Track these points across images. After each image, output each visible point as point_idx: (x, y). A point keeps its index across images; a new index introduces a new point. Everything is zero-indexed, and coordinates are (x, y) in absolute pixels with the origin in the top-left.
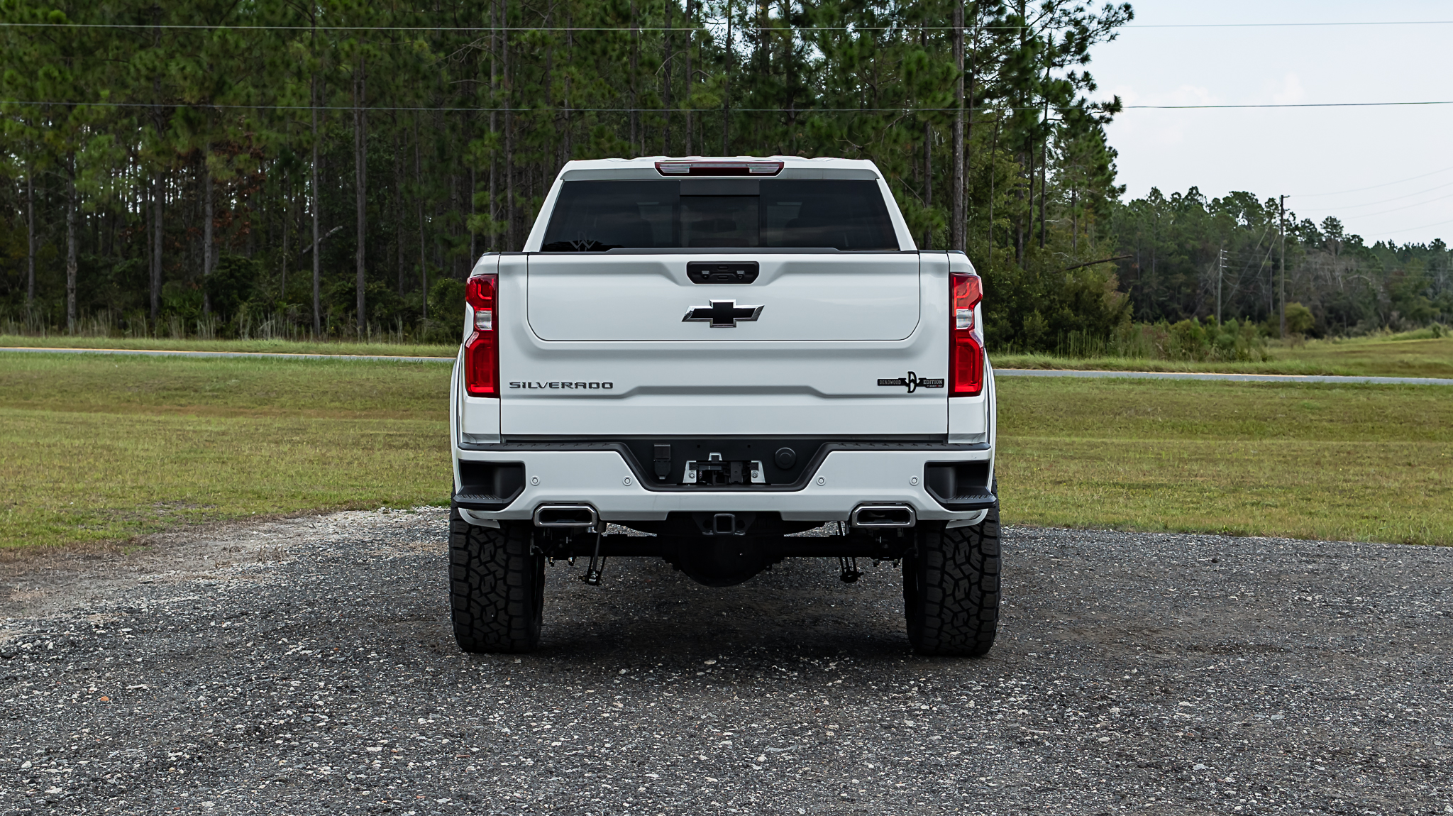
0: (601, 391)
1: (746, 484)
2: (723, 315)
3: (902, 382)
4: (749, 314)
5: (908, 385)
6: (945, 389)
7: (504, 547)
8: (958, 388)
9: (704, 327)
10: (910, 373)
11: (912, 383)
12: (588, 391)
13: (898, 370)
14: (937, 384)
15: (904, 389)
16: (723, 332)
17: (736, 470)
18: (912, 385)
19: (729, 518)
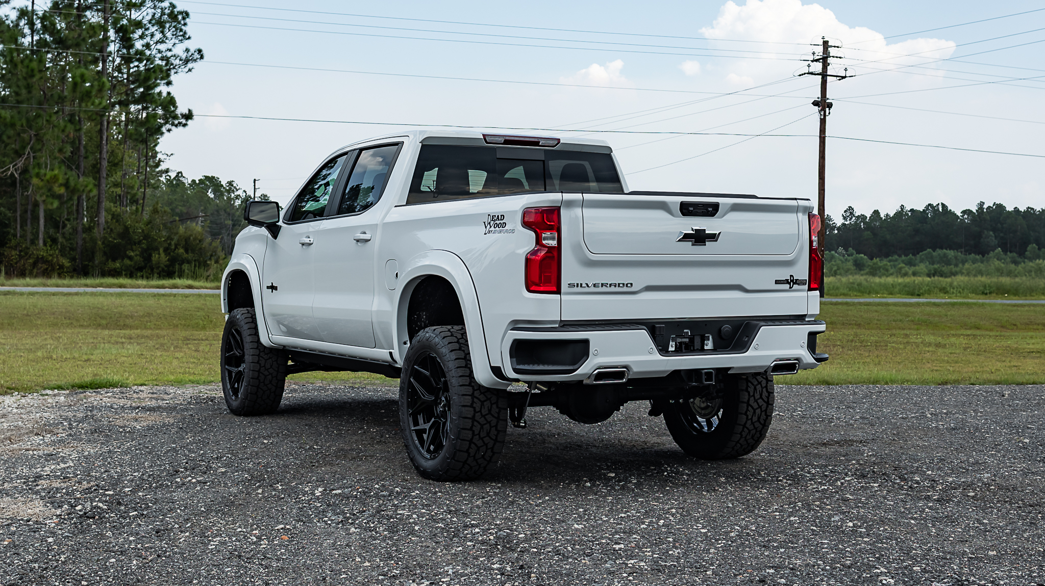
0: (625, 289)
1: (702, 350)
2: (699, 238)
3: (787, 282)
4: (714, 237)
5: (790, 284)
6: (806, 287)
8: (812, 286)
9: (688, 244)
10: (791, 276)
11: (792, 282)
12: (617, 289)
13: (784, 274)
14: (802, 283)
15: (787, 286)
16: (699, 249)
17: (697, 340)
18: (792, 283)
19: (712, 373)
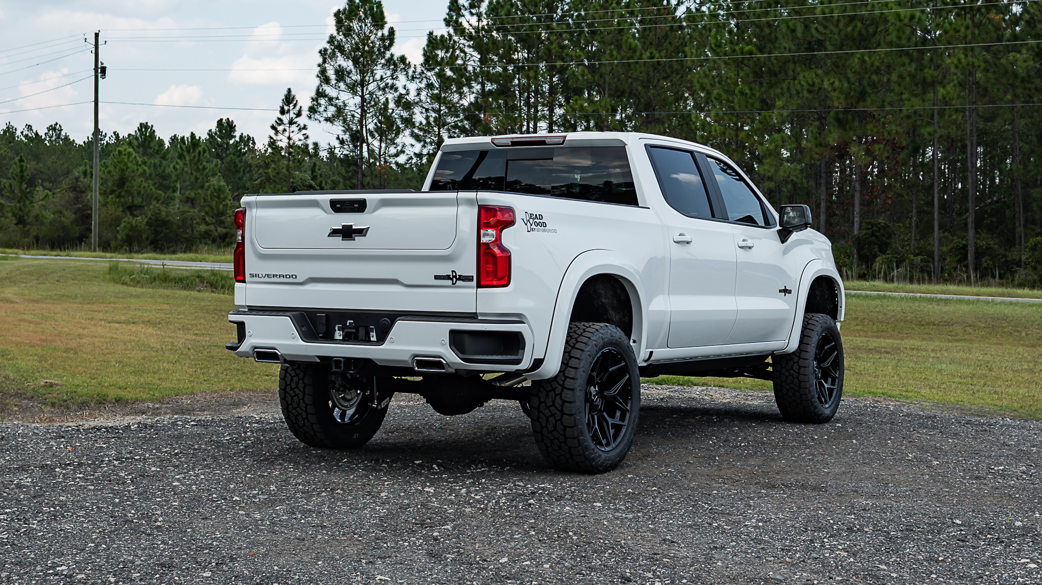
0: (291, 280)
1: (367, 341)
2: (347, 233)
3: (448, 277)
4: (361, 232)
5: (452, 280)
6: (474, 283)
7: (303, 379)
8: (482, 283)
9: (338, 239)
10: (453, 271)
11: (455, 278)
12: (285, 280)
13: (446, 270)
14: (469, 279)
15: (449, 282)
16: (348, 243)
17: (362, 332)
18: (454, 279)
19: (340, 361)
